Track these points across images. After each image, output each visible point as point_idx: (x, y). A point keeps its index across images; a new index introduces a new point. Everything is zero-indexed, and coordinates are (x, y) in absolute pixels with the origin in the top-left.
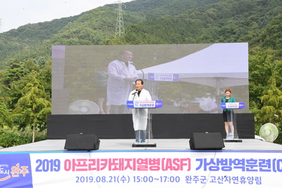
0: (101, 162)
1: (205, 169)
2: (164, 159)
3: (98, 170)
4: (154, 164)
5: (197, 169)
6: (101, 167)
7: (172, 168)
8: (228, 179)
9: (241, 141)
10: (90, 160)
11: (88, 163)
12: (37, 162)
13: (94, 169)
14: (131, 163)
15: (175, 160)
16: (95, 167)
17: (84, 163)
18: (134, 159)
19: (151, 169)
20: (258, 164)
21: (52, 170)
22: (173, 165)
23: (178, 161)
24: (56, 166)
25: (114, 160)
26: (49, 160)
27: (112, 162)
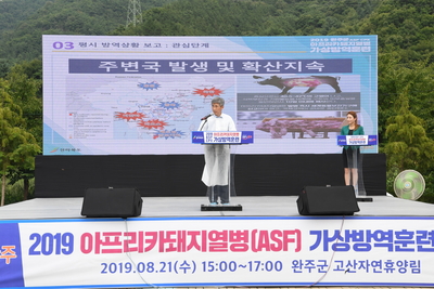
0: (145, 238)
1: (326, 249)
2: (254, 232)
3: (141, 251)
4: (238, 240)
5: (312, 248)
6: (146, 245)
7: (269, 247)
8: (365, 264)
9: (371, 200)
10: (126, 234)
11: (122, 239)
12: (32, 238)
14: (199, 239)
15: (274, 232)
17: (117, 239)
18: (204, 232)
19: (233, 249)
20: (414, 239)
21: (58, 253)
22: (271, 242)
23: (280, 235)
24: (65, 244)
25: (169, 233)
26: (54, 234)
27: (165, 237)
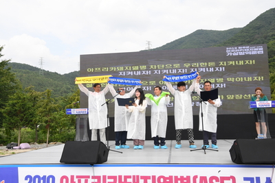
0: (108, 180)
2: (195, 177)
11: (90, 181)
12: (26, 179)
15: (212, 178)
17: (86, 181)
18: (154, 177)
23: (217, 181)
25: (126, 177)
26: (41, 176)
27: (123, 181)
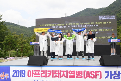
0: (48, 72)
1: (111, 78)
2: (85, 71)
3: (46, 77)
4: (79, 74)
5: (106, 78)
6: (48, 75)
7: (90, 77)
10: (42, 71)
11: (40, 73)
12: (13, 71)
13: (44, 76)
14: (65, 73)
15: (92, 72)
16: (45, 75)
17: (39, 73)
18: (67, 71)
19: (77, 77)
22: (91, 75)
23: (94, 73)
24: (23, 74)
25: (55, 71)
26: (20, 70)
27: (54, 72)
